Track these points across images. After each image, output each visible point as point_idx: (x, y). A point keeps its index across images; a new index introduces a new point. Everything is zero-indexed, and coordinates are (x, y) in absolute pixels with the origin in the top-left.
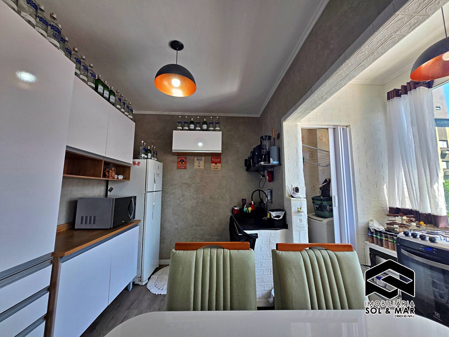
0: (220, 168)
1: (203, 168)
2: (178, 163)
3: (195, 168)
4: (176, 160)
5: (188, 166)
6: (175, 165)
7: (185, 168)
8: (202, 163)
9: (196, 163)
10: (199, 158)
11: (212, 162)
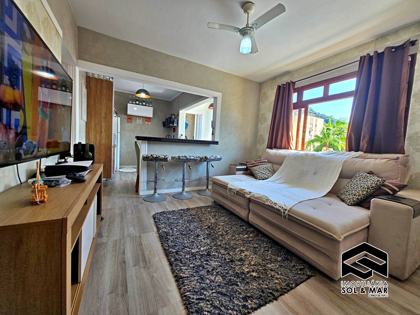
0: (150, 124)
1: (141, 123)
2: (128, 119)
3: (137, 123)
4: (126, 118)
5: (133, 121)
6: (126, 120)
7: (131, 122)
8: (141, 121)
9: (138, 121)
10: (139, 118)
11: (146, 121)
